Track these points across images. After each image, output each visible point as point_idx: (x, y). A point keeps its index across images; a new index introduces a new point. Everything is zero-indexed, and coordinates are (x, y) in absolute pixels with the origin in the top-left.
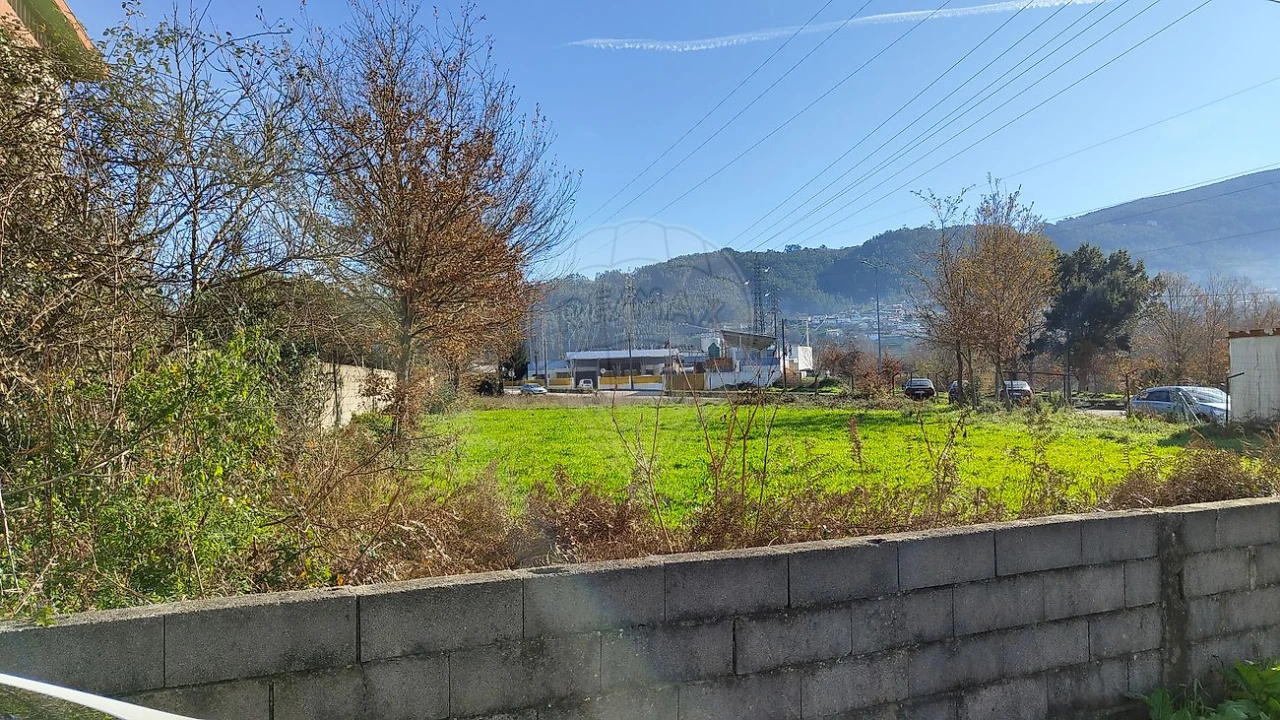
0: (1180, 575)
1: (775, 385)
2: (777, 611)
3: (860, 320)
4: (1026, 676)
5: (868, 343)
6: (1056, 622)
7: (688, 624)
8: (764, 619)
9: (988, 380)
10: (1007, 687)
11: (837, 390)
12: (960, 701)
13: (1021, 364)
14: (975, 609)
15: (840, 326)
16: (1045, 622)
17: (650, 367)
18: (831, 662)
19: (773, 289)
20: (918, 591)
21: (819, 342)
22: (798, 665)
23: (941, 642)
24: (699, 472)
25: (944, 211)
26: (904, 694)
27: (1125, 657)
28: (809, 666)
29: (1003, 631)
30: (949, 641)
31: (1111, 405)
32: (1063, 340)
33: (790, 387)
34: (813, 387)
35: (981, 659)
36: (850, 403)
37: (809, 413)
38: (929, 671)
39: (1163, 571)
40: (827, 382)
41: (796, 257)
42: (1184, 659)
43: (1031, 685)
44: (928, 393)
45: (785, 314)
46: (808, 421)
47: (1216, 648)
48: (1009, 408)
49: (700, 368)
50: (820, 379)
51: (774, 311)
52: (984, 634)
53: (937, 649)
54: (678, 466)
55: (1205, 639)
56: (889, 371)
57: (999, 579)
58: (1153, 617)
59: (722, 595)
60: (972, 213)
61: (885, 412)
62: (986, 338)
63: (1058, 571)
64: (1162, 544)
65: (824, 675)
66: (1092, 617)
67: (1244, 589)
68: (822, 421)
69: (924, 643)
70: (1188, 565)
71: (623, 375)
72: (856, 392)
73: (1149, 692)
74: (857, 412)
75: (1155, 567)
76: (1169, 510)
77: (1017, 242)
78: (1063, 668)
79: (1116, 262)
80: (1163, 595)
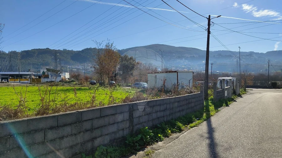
0: (132, 114)
1: (60, 82)
2: (55, 127)
3: (80, 67)
4: (106, 135)
5: (82, 72)
6: (112, 124)
7: (33, 132)
8: (52, 129)
9: (107, 81)
10: (102, 137)
11: (75, 83)
12: (93, 141)
13: (114, 78)
14: (97, 123)
15: (76, 68)
16: (110, 124)
17: (25, 77)
18: (67, 137)
19: (60, 59)
20: (85, 121)
21: (71, 72)
22: (60, 138)
23: (90, 130)
24: (38, 102)
25: (98, 45)
26: (82, 141)
27: (123, 130)
28: (62, 138)
29: (102, 127)
30: (92, 130)
31: (129, 86)
32: (121, 73)
33: (63, 82)
34: (69, 82)
35: (97, 133)
36: (77, 86)
37: (68, 88)
38: (87, 136)
39: (130, 113)
40: (73, 81)
41: (65, 52)
42: (133, 129)
43: (107, 136)
44: (95, 84)
45: (63, 65)
46: (67, 90)
47: (138, 126)
48: (110, 86)
49: (40, 77)
50: (71, 80)
51: (60, 64)
52: (98, 128)
53: (89, 132)
54: (33, 101)
55: (136, 125)
56: (86, 79)
57: (101, 117)
58: (128, 122)
59: (42, 125)
60: (104, 46)
61: (85, 88)
62: (106, 72)
63: (112, 115)
64: (130, 109)
65: (65, 139)
66: (118, 123)
67: (142, 116)
68: (71, 90)
69: (87, 131)
70: (134, 112)
71: (17, 79)
72: (79, 83)
73: (127, 135)
74: (79, 88)
75: (129, 113)
76: (131, 103)
77: (113, 53)
78: (112, 133)
79: (131, 58)
80: (130, 118)
